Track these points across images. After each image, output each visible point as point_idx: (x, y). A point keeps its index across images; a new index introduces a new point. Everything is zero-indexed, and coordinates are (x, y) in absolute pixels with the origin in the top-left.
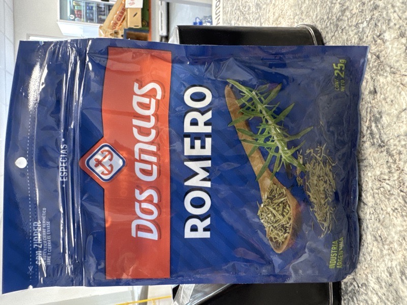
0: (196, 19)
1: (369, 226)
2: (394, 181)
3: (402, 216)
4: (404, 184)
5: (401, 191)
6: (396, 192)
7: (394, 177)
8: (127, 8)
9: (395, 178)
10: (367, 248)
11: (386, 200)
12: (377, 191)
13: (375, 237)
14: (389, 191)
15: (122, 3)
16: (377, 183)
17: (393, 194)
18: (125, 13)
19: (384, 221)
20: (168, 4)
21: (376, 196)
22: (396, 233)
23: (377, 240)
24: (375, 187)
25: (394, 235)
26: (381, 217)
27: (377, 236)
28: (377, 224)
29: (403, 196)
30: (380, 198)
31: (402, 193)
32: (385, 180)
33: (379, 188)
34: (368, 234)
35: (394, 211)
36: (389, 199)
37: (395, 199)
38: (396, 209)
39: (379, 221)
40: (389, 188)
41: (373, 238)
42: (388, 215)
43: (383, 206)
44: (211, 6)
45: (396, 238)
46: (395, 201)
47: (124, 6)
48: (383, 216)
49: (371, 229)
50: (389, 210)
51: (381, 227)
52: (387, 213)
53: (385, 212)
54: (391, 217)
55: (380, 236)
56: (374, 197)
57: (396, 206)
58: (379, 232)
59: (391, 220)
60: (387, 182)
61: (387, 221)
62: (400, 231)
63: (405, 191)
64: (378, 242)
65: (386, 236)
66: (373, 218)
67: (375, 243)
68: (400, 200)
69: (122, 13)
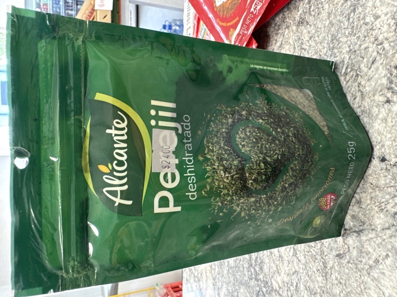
0: (166, 22)
1: (302, 278)
2: (318, 249)
3: (322, 276)
4: (324, 253)
5: (322, 258)
6: (319, 257)
7: (318, 246)
8: (97, 10)
9: (319, 248)
10: (301, 294)
11: (313, 262)
12: (307, 253)
13: (305, 287)
14: (315, 256)
15: (91, 3)
16: (307, 248)
17: (317, 259)
18: (95, 13)
19: (311, 277)
20: (137, 7)
21: (307, 256)
22: (318, 287)
23: (307, 289)
24: (306, 250)
25: (317, 288)
26: (310, 273)
27: (307, 287)
28: (307, 277)
29: (323, 262)
30: (309, 259)
31: (322, 260)
32: (312, 246)
33: (308, 252)
34: (301, 283)
35: (317, 271)
36: (314, 261)
37: (318, 262)
38: (319, 270)
39: (308, 276)
40: (315, 254)
41: (305, 288)
42: (313, 273)
43: (311, 265)
44: (182, 10)
45: (319, 291)
46: (318, 264)
47: (94, 7)
48: (311, 273)
49: (303, 280)
50: (315, 269)
51: (309, 281)
52: (313, 271)
53: (312, 270)
54: (316, 275)
55: (309, 287)
56: (305, 257)
57: (319, 268)
58: (308, 284)
59: (315, 277)
60: (313, 248)
61: (313, 277)
62: (321, 287)
63: (324, 258)
64: (308, 291)
65: (312, 287)
66: (304, 272)
67: (306, 292)
68: (321, 264)
69: (92, 13)
